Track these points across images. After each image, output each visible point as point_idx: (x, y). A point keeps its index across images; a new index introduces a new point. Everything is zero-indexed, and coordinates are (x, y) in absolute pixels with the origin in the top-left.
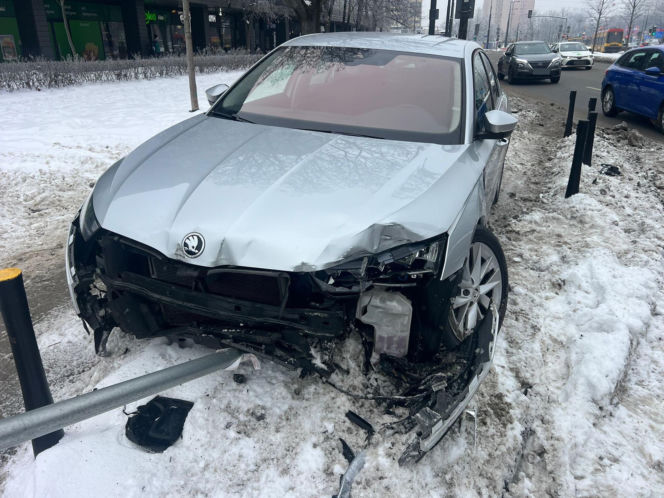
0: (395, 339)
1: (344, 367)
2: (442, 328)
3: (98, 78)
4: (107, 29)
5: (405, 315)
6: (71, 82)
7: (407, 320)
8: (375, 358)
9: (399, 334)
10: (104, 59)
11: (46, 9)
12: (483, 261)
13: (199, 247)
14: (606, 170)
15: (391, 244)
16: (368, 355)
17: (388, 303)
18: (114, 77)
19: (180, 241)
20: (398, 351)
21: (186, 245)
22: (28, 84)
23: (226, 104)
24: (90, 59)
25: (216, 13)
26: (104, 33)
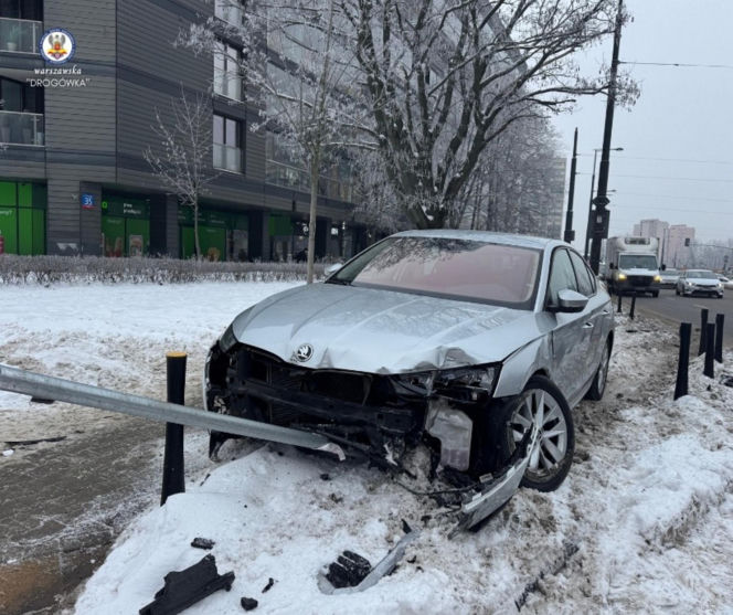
0: (458, 453)
1: (413, 473)
2: (499, 447)
3: (218, 278)
4: (231, 237)
5: (466, 429)
6: (192, 279)
7: (468, 435)
8: (440, 468)
9: (462, 449)
10: (225, 260)
11: (179, 214)
12: (546, 409)
13: (308, 354)
14: (725, 380)
15: (453, 365)
16: (434, 466)
17: (452, 416)
18: (233, 278)
19: (296, 351)
20: (461, 464)
21: (299, 352)
22: (152, 278)
23: (339, 276)
24: (212, 260)
25: (339, 227)
26: (228, 239)
